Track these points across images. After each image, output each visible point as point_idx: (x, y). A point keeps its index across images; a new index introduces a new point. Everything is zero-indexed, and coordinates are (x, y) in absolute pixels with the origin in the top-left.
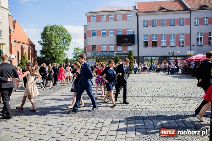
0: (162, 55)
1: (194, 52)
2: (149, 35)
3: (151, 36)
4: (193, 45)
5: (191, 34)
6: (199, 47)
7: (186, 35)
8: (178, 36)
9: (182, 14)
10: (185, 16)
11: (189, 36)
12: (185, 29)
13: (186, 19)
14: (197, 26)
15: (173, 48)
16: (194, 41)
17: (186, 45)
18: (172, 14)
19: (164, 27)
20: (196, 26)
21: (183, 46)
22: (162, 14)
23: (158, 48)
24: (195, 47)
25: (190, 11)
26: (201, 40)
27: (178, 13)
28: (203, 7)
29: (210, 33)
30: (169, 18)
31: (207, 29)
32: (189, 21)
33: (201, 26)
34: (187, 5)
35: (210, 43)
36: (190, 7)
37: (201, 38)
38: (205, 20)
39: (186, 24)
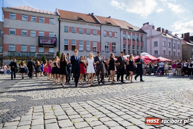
2: (69, 40)
3: (71, 41)
4: (103, 51)
5: (101, 43)
6: (106, 53)
7: (98, 43)
8: (92, 43)
9: (95, 26)
10: (97, 28)
11: (100, 44)
12: (97, 38)
13: (98, 30)
14: (105, 37)
15: (88, 52)
16: (103, 48)
18: (88, 25)
19: (82, 34)
22: (80, 24)
24: (104, 52)
25: (101, 25)
26: (108, 48)
27: (92, 25)
28: (109, 24)
29: (113, 43)
30: (85, 28)
31: (111, 40)
32: (100, 33)
33: (108, 37)
34: (98, 20)
35: (113, 50)
36: (100, 22)
37: (108, 46)
38: (110, 33)
39: (98, 34)
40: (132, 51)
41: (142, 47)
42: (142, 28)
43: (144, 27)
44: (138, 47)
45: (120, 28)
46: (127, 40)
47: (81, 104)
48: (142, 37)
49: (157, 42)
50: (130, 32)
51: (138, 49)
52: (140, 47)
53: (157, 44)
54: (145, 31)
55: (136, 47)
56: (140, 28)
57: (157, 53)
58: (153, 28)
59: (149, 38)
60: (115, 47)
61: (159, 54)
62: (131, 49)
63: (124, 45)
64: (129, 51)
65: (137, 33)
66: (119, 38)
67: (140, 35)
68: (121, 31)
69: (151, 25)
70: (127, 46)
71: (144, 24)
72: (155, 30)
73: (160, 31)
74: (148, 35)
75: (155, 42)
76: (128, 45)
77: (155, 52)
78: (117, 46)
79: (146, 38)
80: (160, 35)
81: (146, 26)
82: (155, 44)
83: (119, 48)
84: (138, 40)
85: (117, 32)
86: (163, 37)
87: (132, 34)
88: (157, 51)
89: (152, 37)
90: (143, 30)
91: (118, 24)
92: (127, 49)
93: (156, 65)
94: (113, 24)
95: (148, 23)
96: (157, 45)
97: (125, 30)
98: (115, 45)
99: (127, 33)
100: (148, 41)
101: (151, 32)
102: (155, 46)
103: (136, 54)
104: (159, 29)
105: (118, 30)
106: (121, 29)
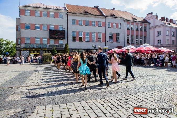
0: (86, 48)
1: (108, 46)
2: (76, 32)
3: (78, 33)
4: (107, 42)
5: (106, 34)
6: (111, 43)
7: (103, 34)
8: (97, 34)
9: (100, 18)
10: (101, 20)
11: (104, 35)
12: (101, 30)
13: (102, 22)
15: (94, 43)
16: (108, 39)
17: (103, 41)
18: (93, 17)
19: (88, 27)
20: (109, 28)
21: (101, 42)
22: (86, 17)
23: (83, 42)
24: (109, 42)
25: (105, 17)
26: (112, 38)
27: (97, 17)
28: (113, 16)
29: (117, 34)
30: (91, 20)
31: (115, 31)
32: (104, 24)
33: (112, 28)
34: (103, 12)
35: (117, 40)
36: (105, 14)
37: (112, 37)
38: (114, 24)
39: (103, 26)
40: (135, 41)
41: (145, 37)
42: (145, 18)
43: (147, 17)
44: (141, 36)
45: (123, 19)
46: (131, 30)
47: (76, 106)
48: (145, 27)
49: (160, 32)
50: (134, 23)
51: (141, 39)
52: (143, 37)
53: (160, 33)
54: (149, 21)
55: (139, 37)
56: (144, 18)
57: (160, 42)
58: (156, 18)
59: (152, 28)
60: (119, 37)
61: (162, 43)
62: (134, 39)
63: (127, 35)
64: (132, 40)
65: (140, 24)
66: (122, 28)
67: (143, 25)
68: (125, 22)
69: (154, 15)
70: (130, 36)
71: (147, 15)
72: (159, 19)
73: (164, 20)
74: (152, 25)
75: (158, 32)
76: (132, 35)
77: (158, 41)
78: (121, 37)
79: (150, 28)
80: (164, 25)
81: (150, 16)
82: (158, 34)
83: (122, 38)
84: (141, 30)
85: (121, 23)
86: (166, 26)
87: (135, 24)
88: (160, 41)
89: (156, 27)
90: (146, 20)
91: (122, 16)
92: (130, 39)
93: (157, 57)
94: (117, 16)
95: (151, 13)
96: (160, 35)
97: (128, 21)
98: (119, 35)
99: (131, 23)
100: (152, 31)
101: (155, 22)
102: (158, 35)
103: (139, 43)
104: (163, 19)
105: (121, 21)
106: (125, 20)
